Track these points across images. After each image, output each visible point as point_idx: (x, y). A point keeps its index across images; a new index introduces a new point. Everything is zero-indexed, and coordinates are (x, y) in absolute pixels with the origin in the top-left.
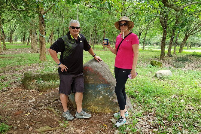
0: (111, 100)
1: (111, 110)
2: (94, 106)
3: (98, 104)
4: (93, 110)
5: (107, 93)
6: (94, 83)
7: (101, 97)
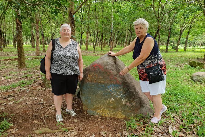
0: (124, 104)
1: (124, 116)
2: (104, 109)
3: (109, 107)
4: (104, 114)
5: (119, 95)
6: (103, 83)
7: (113, 99)
